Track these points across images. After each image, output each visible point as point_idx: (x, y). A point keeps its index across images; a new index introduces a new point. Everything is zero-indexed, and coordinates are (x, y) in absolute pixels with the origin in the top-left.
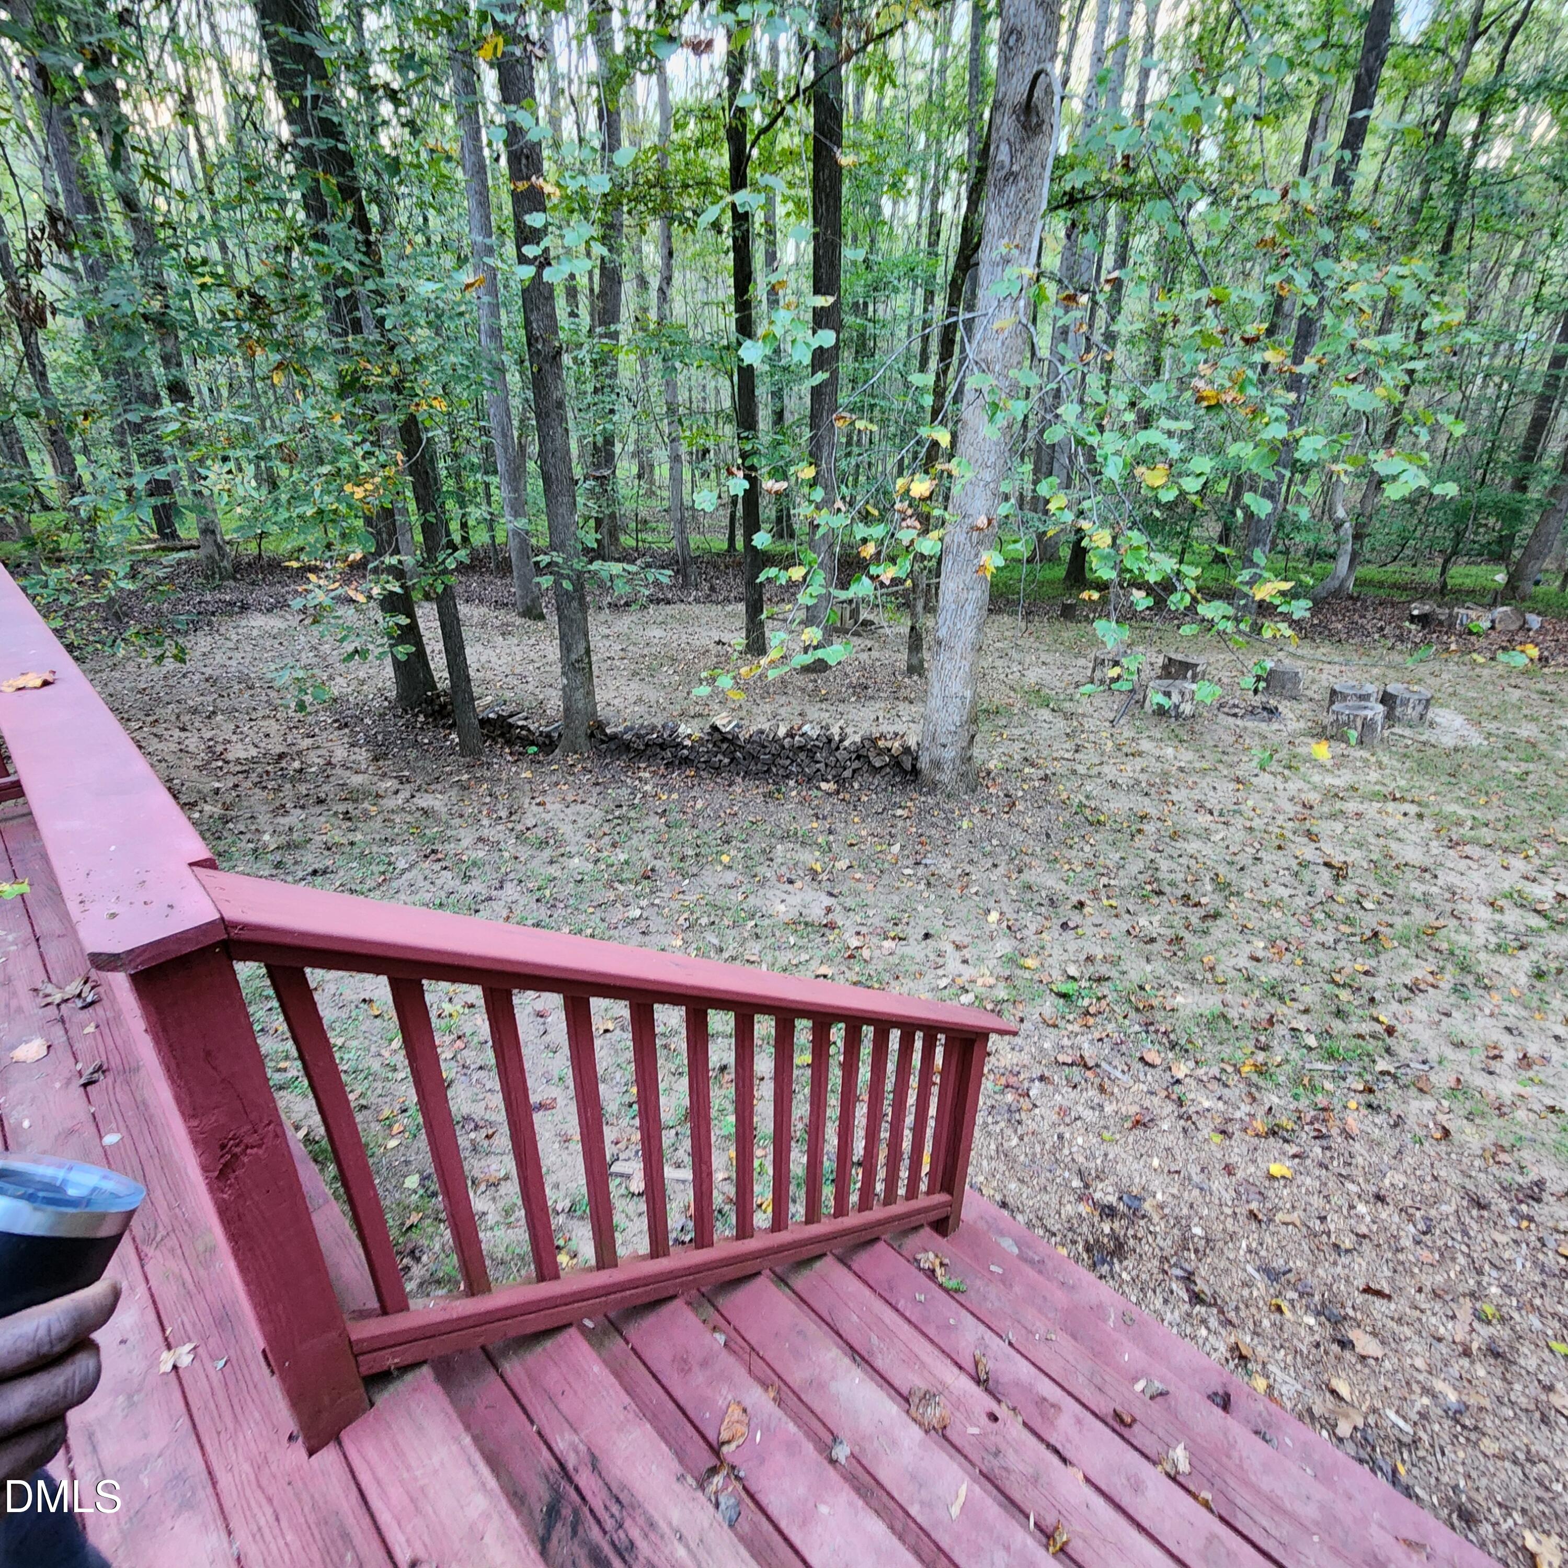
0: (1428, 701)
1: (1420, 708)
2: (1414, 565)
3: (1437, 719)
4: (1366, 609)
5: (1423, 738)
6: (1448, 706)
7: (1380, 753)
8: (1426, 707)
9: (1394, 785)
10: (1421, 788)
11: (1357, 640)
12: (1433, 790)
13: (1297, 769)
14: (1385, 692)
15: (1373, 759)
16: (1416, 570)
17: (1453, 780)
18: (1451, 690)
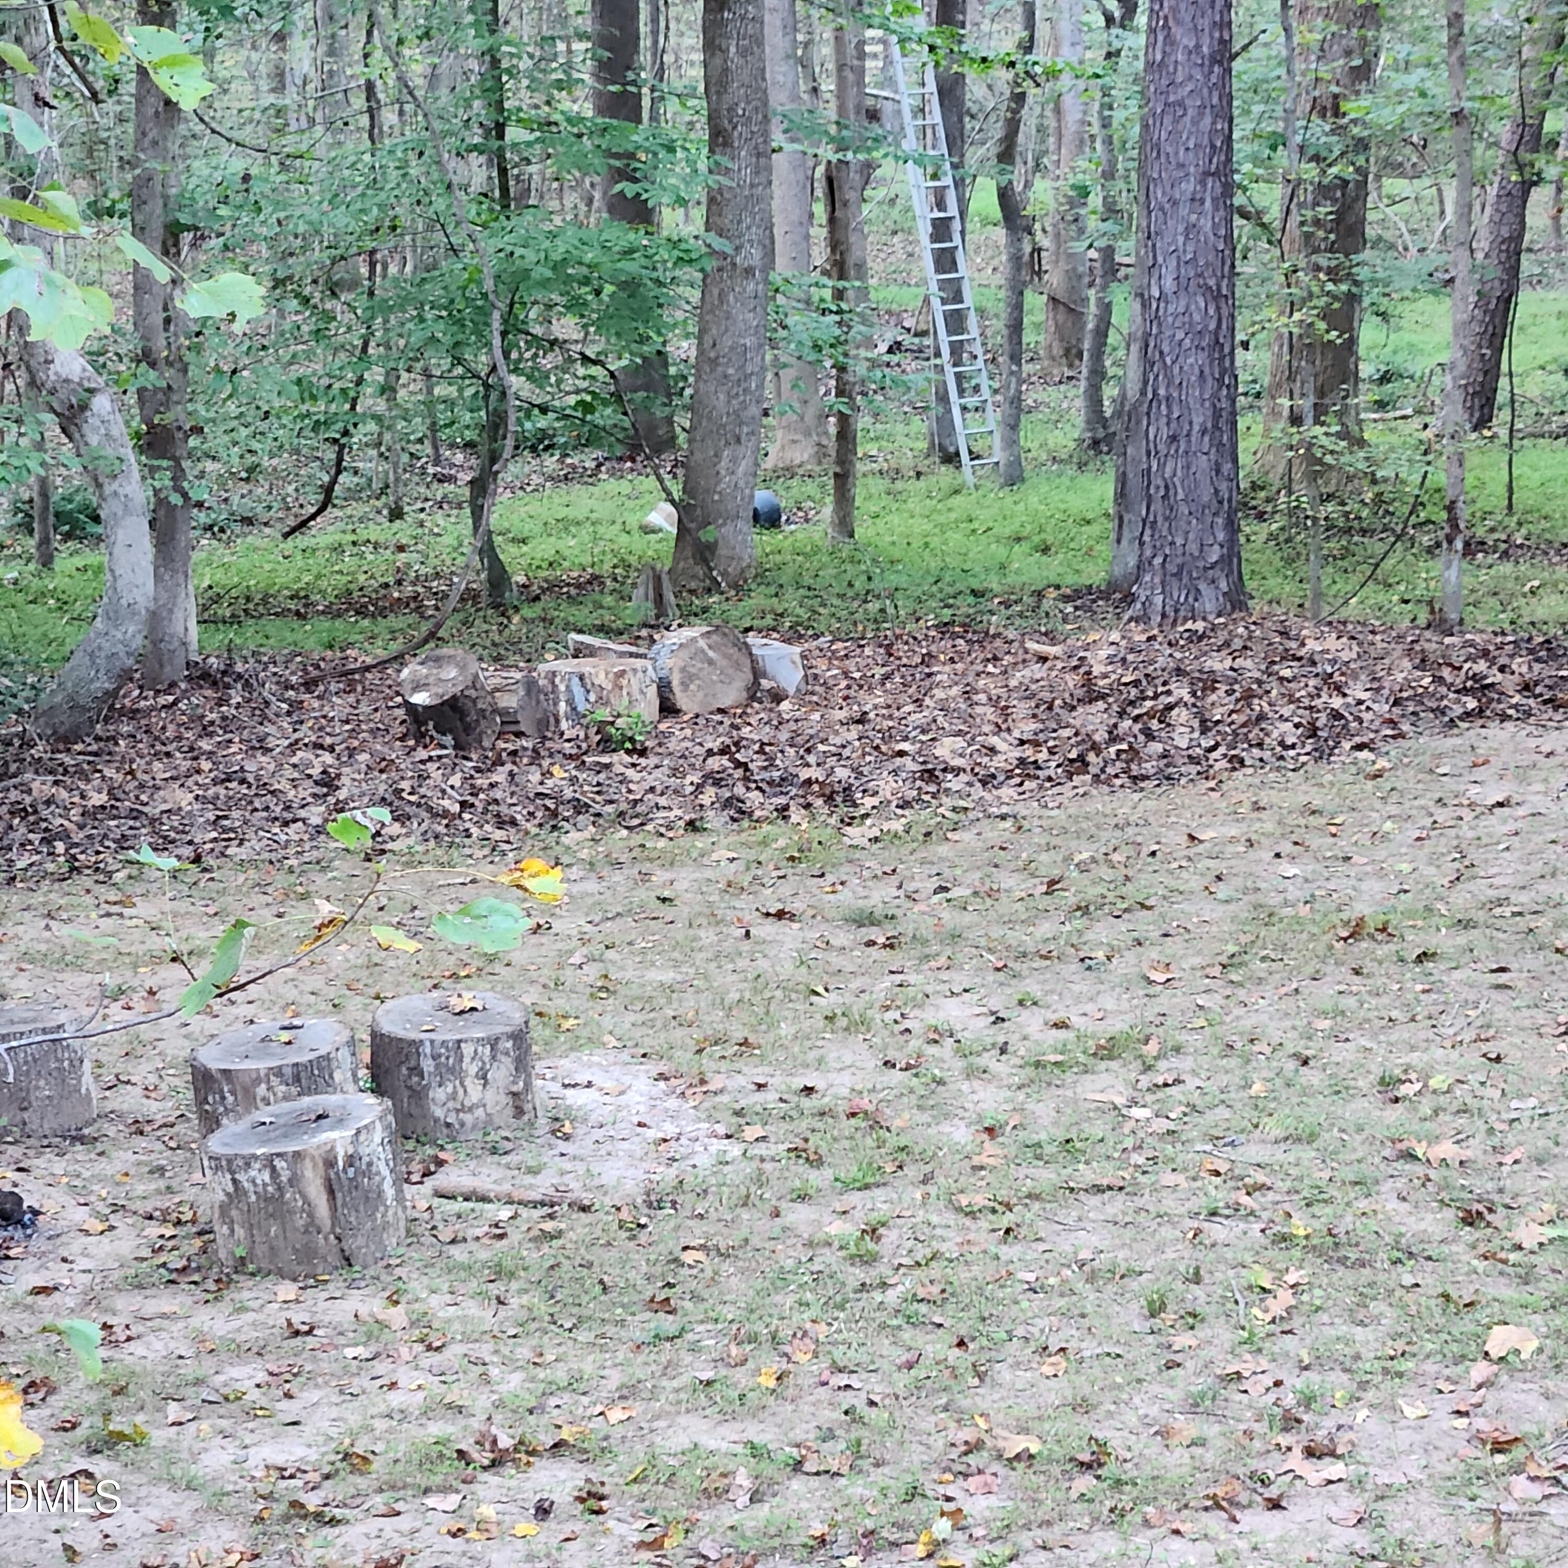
0: (519, 1037)
1: (501, 1073)
2: (396, 514)
3: (574, 1097)
4: (262, 714)
5: (542, 1186)
6: (594, 1042)
7: (417, 1286)
8: (522, 1065)
9: (482, 1402)
10: (574, 1384)
11: (255, 844)
12: (615, 1378)
13: (136, 1440)
14: (379, 1041)
15: (397, 1316)
16: (403, 531)
17: (669, 1324)
18: (592, 973)
